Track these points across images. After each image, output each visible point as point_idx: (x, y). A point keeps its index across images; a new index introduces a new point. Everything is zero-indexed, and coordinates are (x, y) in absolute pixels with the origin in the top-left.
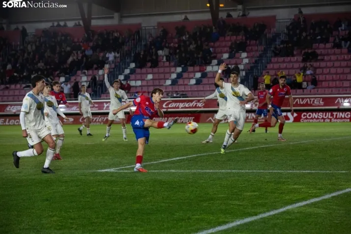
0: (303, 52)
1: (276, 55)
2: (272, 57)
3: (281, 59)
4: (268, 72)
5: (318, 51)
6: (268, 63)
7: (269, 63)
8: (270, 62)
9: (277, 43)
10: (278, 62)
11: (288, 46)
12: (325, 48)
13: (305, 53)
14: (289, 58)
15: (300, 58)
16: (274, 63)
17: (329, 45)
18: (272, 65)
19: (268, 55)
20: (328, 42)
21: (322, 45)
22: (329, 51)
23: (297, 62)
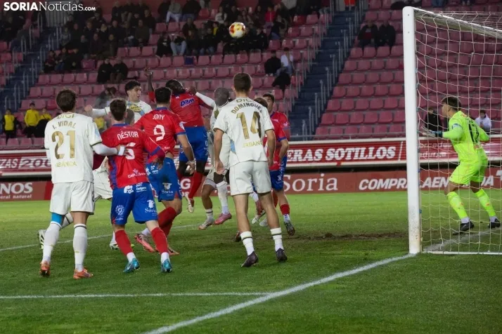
0: (99, 63)
1: (48, 70)
2: (39, 74)
3: (56, 78)
4: (33, 104)
5: (129, 63)
6: (31, 85)
7: (34, 86)
8: (36, 83)
9: (49, 46)
10: (50, 84)
11: (69, 51)
12: (140, 56)
13: (103, 66)
14: (73, 75)
15: (94, 76)
16: (44, 85)
17: (147, 50)
18: (39, 89)
19: (32, 69)
20: (146, 43)
21: (134, 51)
22: (150, 60)
23: (87, 82)
